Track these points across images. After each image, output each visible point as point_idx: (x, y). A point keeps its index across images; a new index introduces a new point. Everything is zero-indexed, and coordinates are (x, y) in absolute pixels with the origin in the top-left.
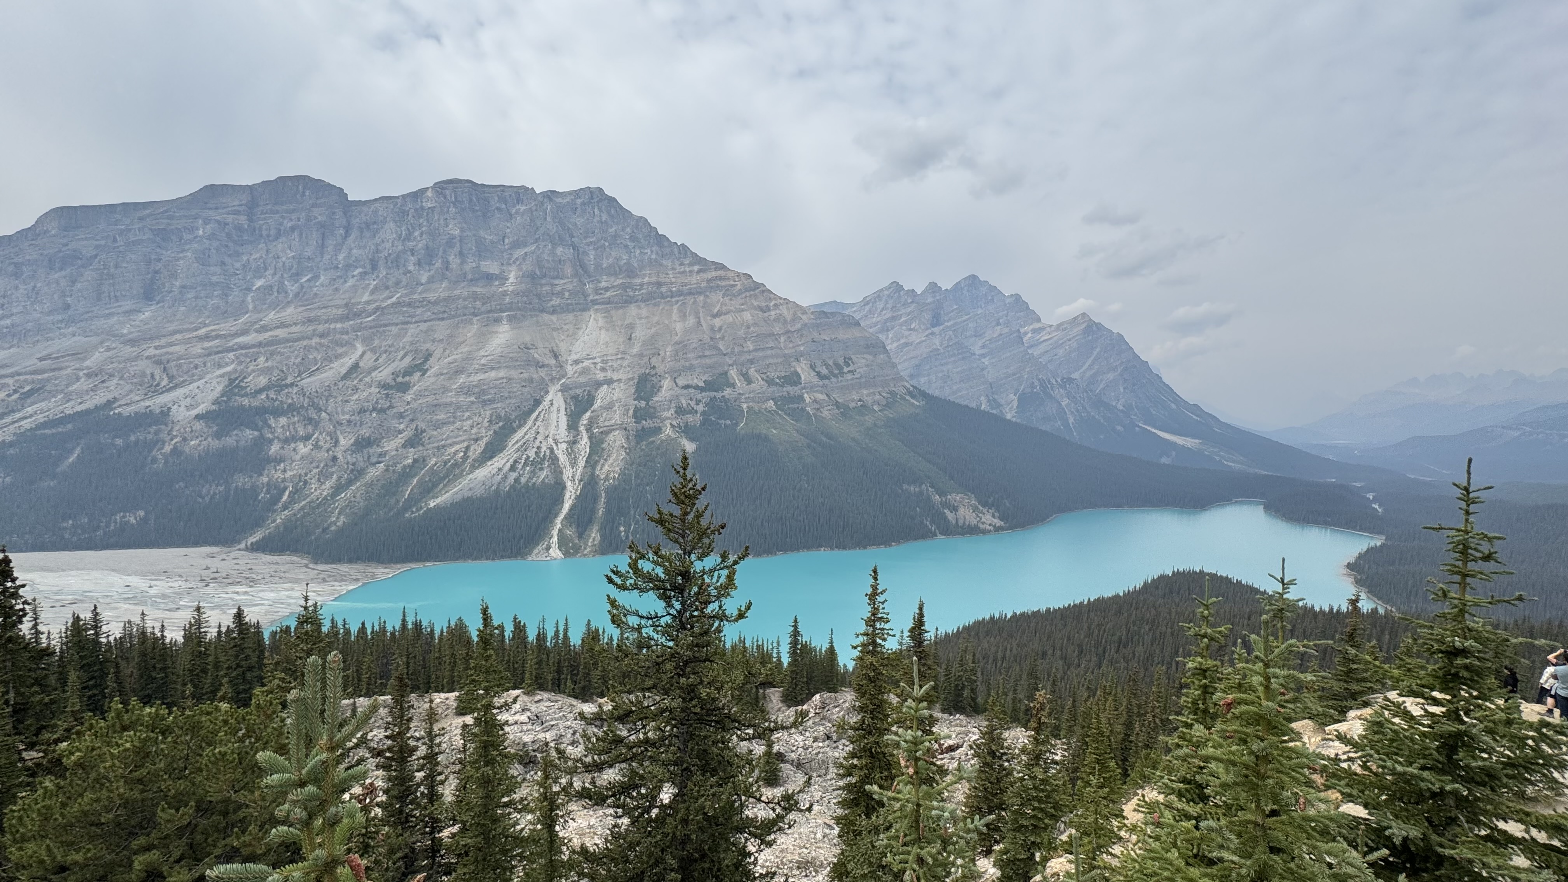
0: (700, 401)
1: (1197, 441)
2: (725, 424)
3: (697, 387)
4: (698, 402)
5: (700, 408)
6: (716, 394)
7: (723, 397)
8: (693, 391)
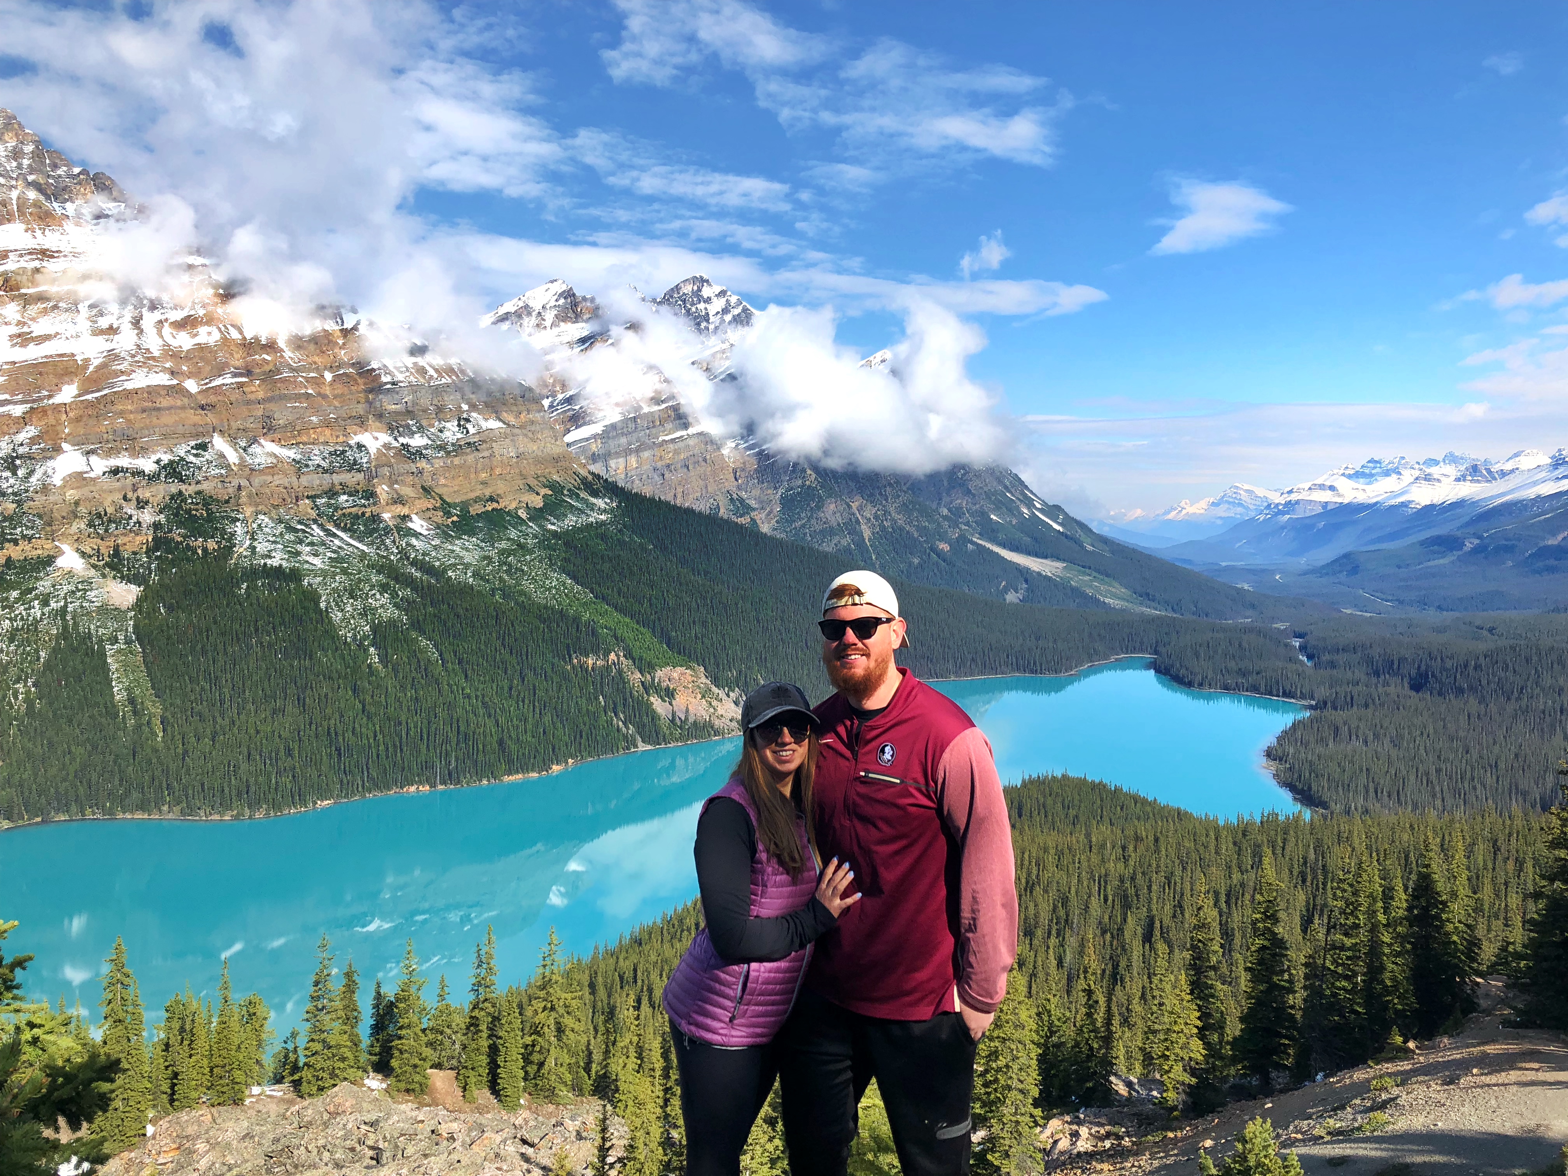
0: (147, 503)
1: (1060, 565)
2: (205, 550)
3: (139, 473)
4: (142, 504)
5: (147, 517)
6: (183, 487)
7: (199, 493)
8: (130, 480)
